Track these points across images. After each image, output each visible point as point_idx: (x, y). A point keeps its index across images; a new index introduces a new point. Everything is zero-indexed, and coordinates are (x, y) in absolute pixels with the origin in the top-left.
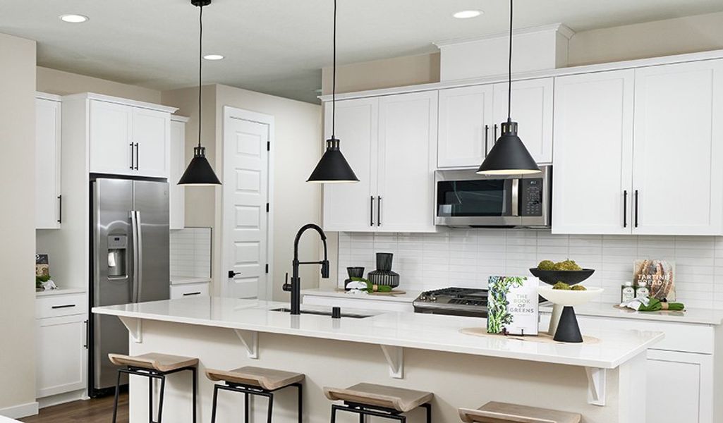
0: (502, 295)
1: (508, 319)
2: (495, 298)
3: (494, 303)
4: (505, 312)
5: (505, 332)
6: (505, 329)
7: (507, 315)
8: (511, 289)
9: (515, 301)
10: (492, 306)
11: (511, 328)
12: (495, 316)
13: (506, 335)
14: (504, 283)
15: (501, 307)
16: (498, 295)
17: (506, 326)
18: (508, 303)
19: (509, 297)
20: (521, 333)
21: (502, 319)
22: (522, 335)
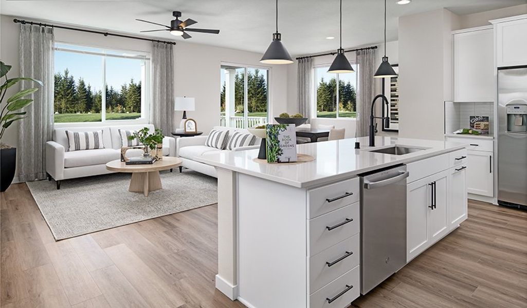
0: (275, 136)
1: (280, 152)
2: (271, 139)
3: (271, 142)
4: (277, 148)
5: (279, 161)
6: (278, 159)
7: (279, 150)
8: (280, 132)
9: (283, 140)
10: (270, 144)
11: (282, 158)
12: (272, 150)
13: (279, 163)
14: (276, 128)
15: (275, 145)
16: (273, 137)
17: (279, 156)
18: (279, 141)
19: (280, 138)
20: (288, 161)
21: (276, 152)
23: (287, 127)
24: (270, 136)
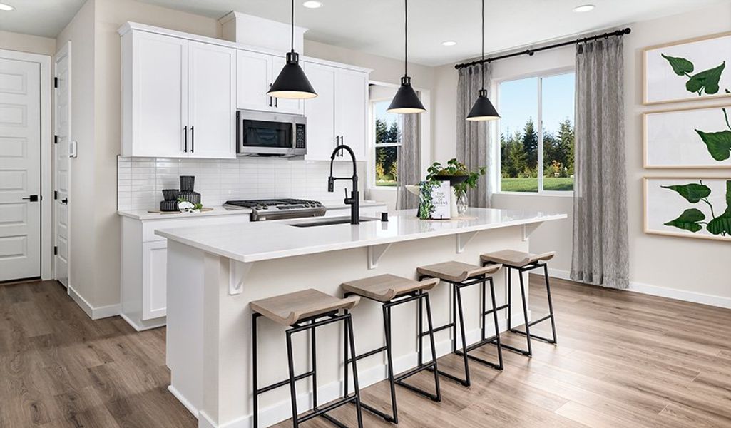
0: (428, 193)
1: (432, 209)
4: (430, 204)
5: (431, 218)
6: (431, 216)
7: (432, 206)
8: (433, 189)
9: (436, 197)
10: (423, 201)
11: (434, 215)
12: (424, 207)
14: (430, 185)
15: (428, 201)
16: (426, 193)
17: (431, 213)
18: (432, 198)
19: (433, 195)
20: (440, 218)
21: (429, 209)
22: (441, 219)
23: (441, 184)
24: (423, 193)
